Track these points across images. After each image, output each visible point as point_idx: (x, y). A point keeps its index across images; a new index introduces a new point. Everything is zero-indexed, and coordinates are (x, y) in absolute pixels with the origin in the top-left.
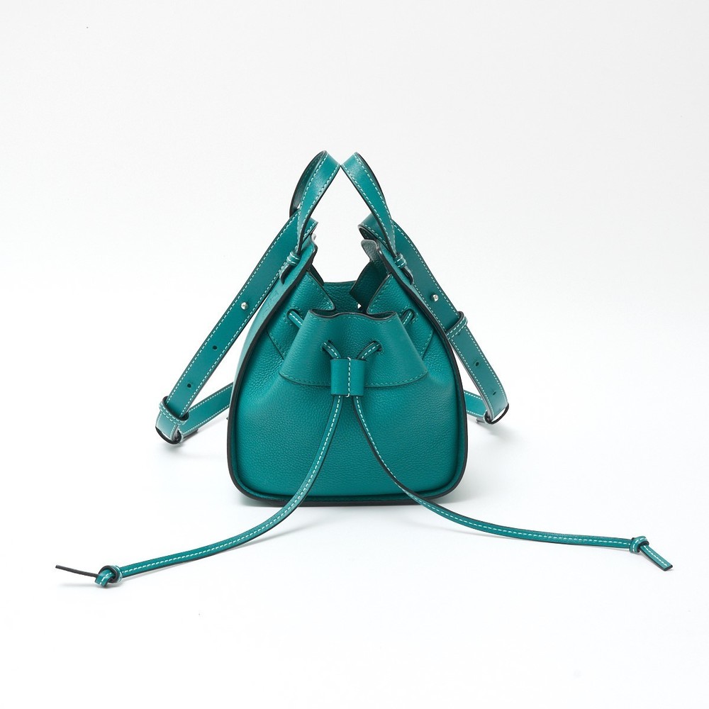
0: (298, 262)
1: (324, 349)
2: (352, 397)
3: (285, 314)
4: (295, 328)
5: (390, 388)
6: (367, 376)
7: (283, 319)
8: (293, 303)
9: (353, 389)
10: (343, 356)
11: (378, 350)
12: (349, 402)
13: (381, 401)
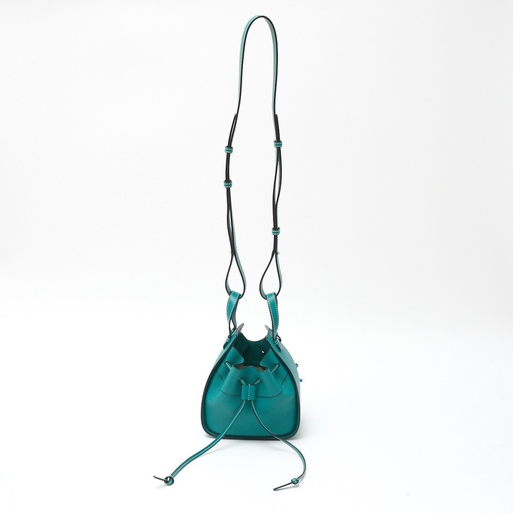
0: (230, 341)
1: (239, 381)
2: (250, 400)
3: (224, 363)
4: (228, 370)
5: (266, 397)
6: (256, 392)
7: (223, 365)
8: (227, 359)
9: (250, 397)
10: (247, 384)
11: (261, 382)
12: (249, 403)
13: (262, 403)
